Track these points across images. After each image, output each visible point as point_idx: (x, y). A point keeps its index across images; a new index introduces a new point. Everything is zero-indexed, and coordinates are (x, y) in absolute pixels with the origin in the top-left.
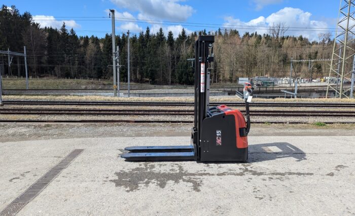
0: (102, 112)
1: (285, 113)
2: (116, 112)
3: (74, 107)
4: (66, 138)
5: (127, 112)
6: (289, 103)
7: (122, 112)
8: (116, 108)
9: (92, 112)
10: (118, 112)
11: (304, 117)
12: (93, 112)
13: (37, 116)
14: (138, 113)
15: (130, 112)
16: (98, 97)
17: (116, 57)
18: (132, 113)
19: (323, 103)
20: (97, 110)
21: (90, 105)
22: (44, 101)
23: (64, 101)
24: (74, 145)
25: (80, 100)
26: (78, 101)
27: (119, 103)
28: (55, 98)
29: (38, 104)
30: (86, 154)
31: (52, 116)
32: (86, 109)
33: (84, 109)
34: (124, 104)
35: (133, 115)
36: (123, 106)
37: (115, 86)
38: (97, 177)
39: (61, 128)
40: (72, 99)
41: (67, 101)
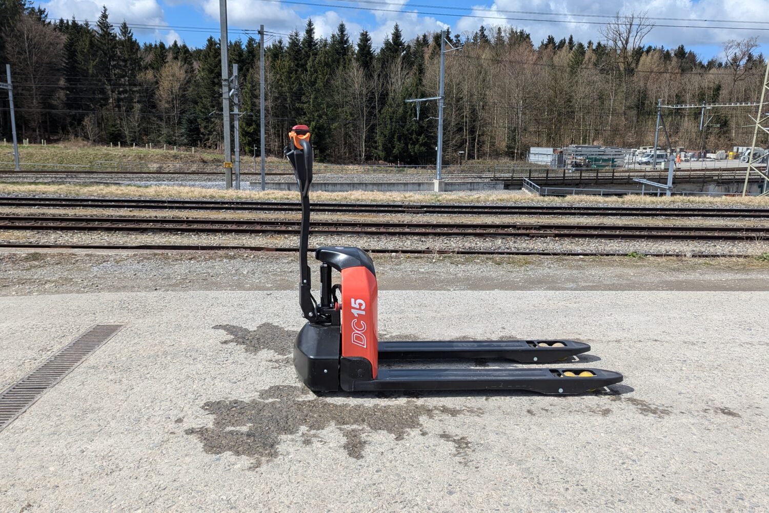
0: (195, 226)
1: (654, 233)
2: (229, 227)
3: (123, 212)
4: (78, 292)
5: (258, 227)
6: (658, 207)
7: (244, 227)
8: (228, 215)
9: (168, 226)
10: (234, 227)
11: (702, 242)
12: (171, 226)
13: (28, 233)
14: (283, 228)
15: (264, 227)
16: (187, 190)
17: (230, 90)
18: (269, 228)
19: (743, 207)
20: (183, 222)
21: (165, 207)
22: (51, 197)
23: (100, 198)
24: (94, 314)
25: (140, 196)
26: (136, 199)
27: (238, 203)
28: (78, 191)
29: (35, 205)
30: (125, 342)
31: (66, 235)
32: (155, 219)
33: (150, 217)
34: (250, 206)
35: (273, 233)
36: (247, 211)
37: (229, 164)
38: (146, 417)
39: (71, 263)
40: (120, 192)
41: (107, 198)
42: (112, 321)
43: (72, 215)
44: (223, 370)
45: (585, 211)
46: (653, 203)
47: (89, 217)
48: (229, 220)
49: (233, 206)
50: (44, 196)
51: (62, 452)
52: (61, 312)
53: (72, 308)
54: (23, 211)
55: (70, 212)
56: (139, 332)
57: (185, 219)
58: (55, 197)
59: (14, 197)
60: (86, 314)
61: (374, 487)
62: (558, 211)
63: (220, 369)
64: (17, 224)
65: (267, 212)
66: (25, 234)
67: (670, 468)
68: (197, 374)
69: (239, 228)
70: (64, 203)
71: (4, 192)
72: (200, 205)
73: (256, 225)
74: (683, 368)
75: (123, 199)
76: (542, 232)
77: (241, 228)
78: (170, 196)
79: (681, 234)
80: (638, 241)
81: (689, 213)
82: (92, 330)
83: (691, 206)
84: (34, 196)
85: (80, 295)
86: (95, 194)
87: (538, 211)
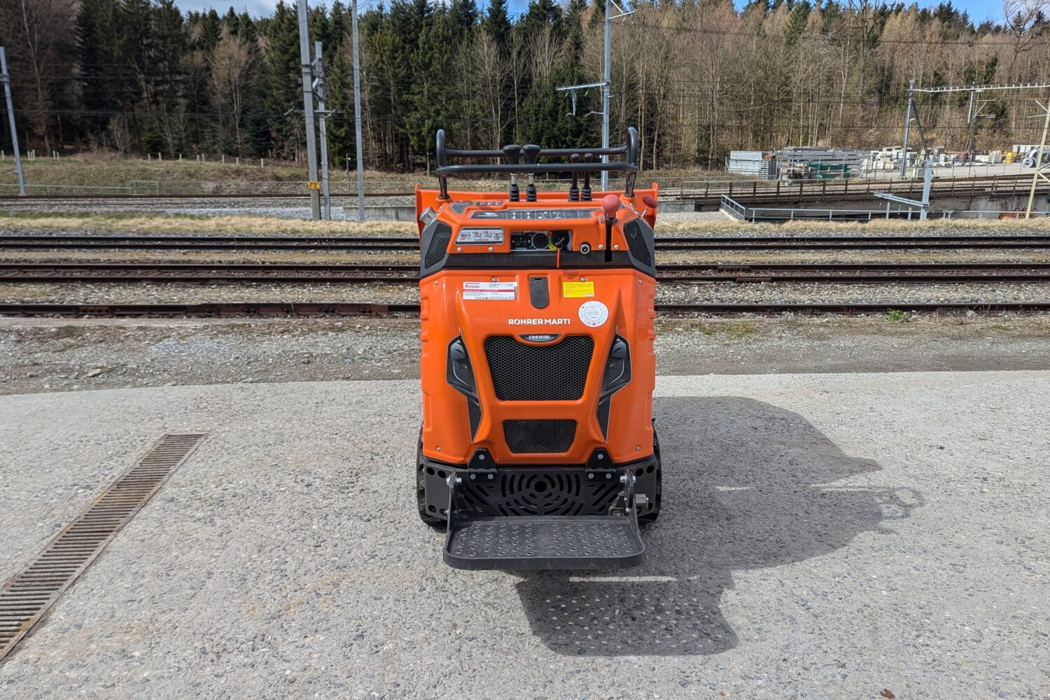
0: (274, 275)
1: (908, 273)
2: (322, 275)
3: (175, 256)
4: (134, 384)
5: (362, 275)
6: (913, 236)
7: (343, 275)
8: (319, 258)
9: (237, 275)
10: (328, 275)
11: (976, 286)
12: (241, 274)
13: (48, 288)
14: (396, 276)
15: (371, 275)
16: (259, 221)
17: (313, 79)
18: (375, 275)
19: (1031, 234)
20: (258, 268)
21: (233, 247)
22: (73, 234)
23: (141, 236)
24: (162, 418)
25: (195, 231)
26: (190, 236)
27: (330, 240)
28: (110, 226)
29: (53, 247)
30: (210, 461)
31: (100, 289)
32: (219, 264)
33: (212, 262)
34: (348, 244)
35: (382, 283)
36: (344, 252)
37: (316, 184)
38: (254, 574)
39: (119, 341)
40: (168, 227)
41: (151, 236)
42: (187, 430)
43: (105, 261)
44: (349, 503)
45: (812, 244)
46: (906, 229)
47: (128, 264)
48: (321, 265)
49: (324, 244)
50: (64, 234)
51: (147, 627)
52: (116, 416)
53: (131, 410)
54: (36, 256)
55: (103, 256)
56: (227, 446)
57: (260, 264)
58: (80, 236)
59: (23, 235)
60: (150, 420)
61: (578, 676)
62: (775, 244)
63: (346, 500)
64: (31, 275)
65: (372, 252)
66: (43, 289)
67: (983, 642)
68: (315, 508)
69: (335, 276)
70: (92, 243)
71: (9, 229)
72: (279, 244)
73: (357, 270)
74: (985, 490)
75: (173, 236)
76: (753, 274)
77: (338, 276)
78: (237, 231)
79: (946, 274)
80: (887, 286)
81: (955, 243)
82: (162, 442)
83: (958, 234)
84: (50, 234)
85: (138, 390)
86: (134, 230)
87: (746, 244)
